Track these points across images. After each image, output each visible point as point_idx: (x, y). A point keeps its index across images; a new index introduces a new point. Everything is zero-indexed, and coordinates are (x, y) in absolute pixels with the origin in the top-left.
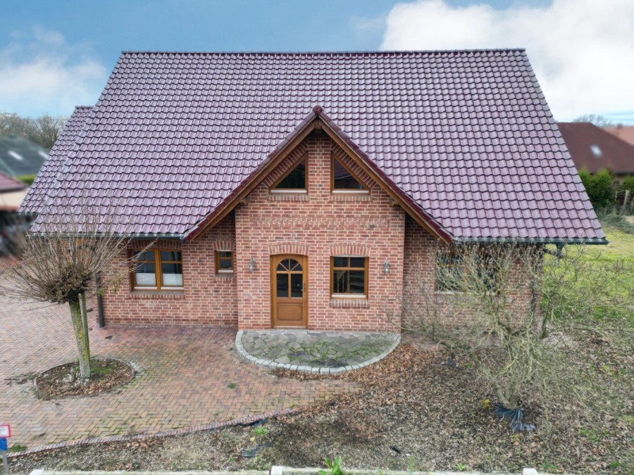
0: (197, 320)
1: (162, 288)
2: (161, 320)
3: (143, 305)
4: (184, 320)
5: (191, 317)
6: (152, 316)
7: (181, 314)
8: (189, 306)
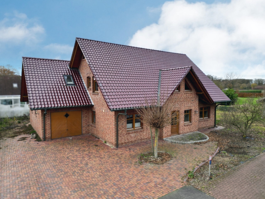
0: (147, 139)
1: (135, 128)
2: (136, 141)
3: (131, 136)
4: (143, 139)
5: (145, 137)
6: (133, 140)
7: (142, 137)
8: (145, 134)
